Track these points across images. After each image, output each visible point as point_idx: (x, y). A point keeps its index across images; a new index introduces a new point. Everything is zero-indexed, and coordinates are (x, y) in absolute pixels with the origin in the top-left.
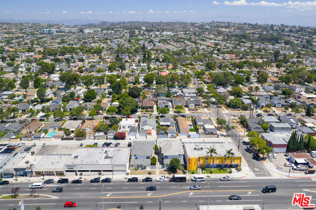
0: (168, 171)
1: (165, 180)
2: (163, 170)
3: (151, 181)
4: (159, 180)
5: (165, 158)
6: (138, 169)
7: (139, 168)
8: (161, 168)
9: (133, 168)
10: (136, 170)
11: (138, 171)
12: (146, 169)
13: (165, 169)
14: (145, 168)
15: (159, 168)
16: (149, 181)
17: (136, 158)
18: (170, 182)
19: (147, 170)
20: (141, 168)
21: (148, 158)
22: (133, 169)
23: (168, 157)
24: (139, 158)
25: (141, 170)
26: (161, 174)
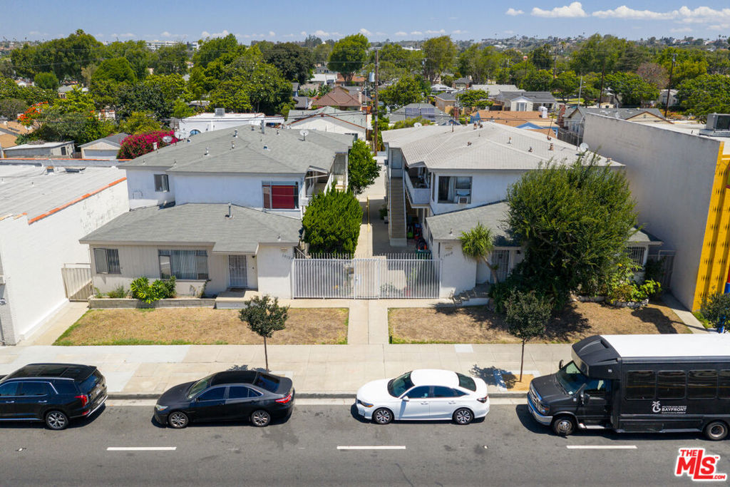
0: (479, 313)
1: (470, 400)
2: (425, 303)
3: (279, 414)
4: (393, 403)
5: (443, 197)
6: (168, 293)
7: (182, 287)
8: (409, 292)
9: (114, 282)
10: (143, 305)
11: (164, 312)
13: (445, 295)
14: (237, 289)
15: (389, 292)
16: (241, 417)
17: (170, 204)
18: (550, 430)
20: (199, 286)
21: (282, 197)
22: (121, 294)
23: (468, 186)
24: (186, 202)
25: (200, 305)
26: (404, 343)
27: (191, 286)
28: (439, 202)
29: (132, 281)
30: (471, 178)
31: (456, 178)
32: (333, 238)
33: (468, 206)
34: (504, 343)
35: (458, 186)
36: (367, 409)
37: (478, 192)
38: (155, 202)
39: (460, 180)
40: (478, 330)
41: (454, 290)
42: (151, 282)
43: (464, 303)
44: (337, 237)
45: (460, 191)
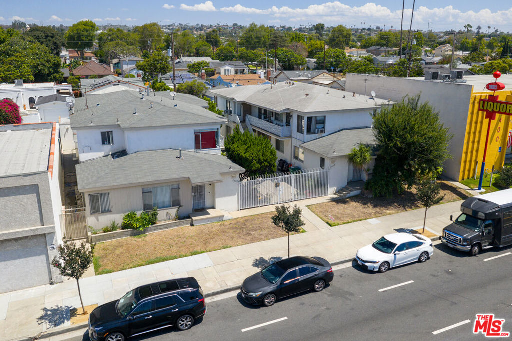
0: (361, 200)
3: (327, 278)
5: (309, 131)
6: (153, 221)
7: (162, 214)
9: (105, 220)
10: (136, 232)
11: (153, 236)
12: (213, 213)
13: (331, 193)
14: (201, 210)
15: (298, 196)
16: (307, 287)
17: (121, 153)
18: (470, 254)
19: (221, 218)
20: (173, 211)
21: (206, 140)
22: (114, 228)
23: (323, 122)
24: (137, 151)
25: (180, 225)
26: (339, 224)
27: (168, 213)
28: (307, 134)
29: (123, 215)
30: (325, 117)
31: (316, 117)
32: (266, 164)
33: (324, 135)
34: (390, 214)
35: (318, 122)
36: (375, 265)
37: (330, 126)
38: (102, 154)
39: (318, 118)
40: (370, 209)
41: (336, 188)
42: (139, 214)
43: (348, 195)
44: (269, 163)
45: (319, 126)
